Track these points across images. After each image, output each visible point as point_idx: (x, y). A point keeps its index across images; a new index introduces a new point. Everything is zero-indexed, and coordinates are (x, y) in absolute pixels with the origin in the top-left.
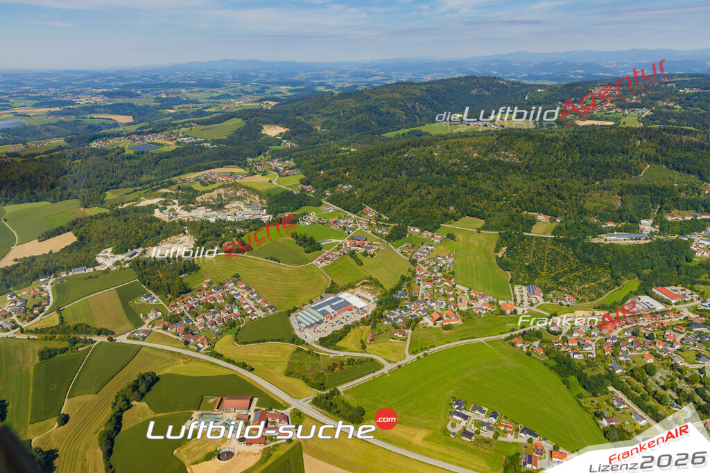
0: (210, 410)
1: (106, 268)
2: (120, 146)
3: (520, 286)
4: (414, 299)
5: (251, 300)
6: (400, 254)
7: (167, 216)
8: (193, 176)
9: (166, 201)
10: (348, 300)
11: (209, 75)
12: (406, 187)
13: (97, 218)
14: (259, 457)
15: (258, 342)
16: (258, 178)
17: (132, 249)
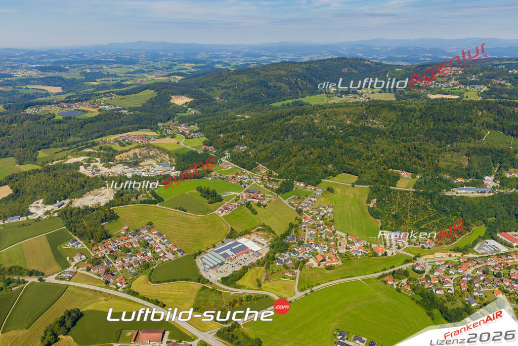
0: (127, 342)
1: (37, 217)
2: (50, 112)
4: (301, 243)
5: (163, 244)
6: (288, 205)
7: (90, 172)
8: (113, 137)
9: (90, 159)
10: (246, 244)
11: (126, 54)
12: (292, 148)
13: (30, 174)
15: (169, 281)
16: (168, 140)
17: (60, 200)
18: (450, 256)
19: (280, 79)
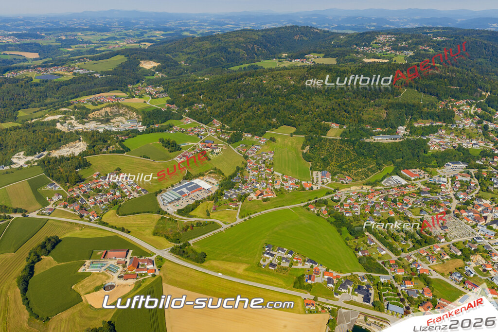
0: (98, 259)
1: (19, 166)
2: (28, 76)
3: (316, 172)
4: (245, 182)
5: (129, 186)
6: (237, 152)
7: (66, 128)
8: (86, 98)
9: (65, 117)
10: (198, 184)
11: (100, 21)
12: (243, 105)
13: (11, 130)
14: (132, 287)
15: (134, 214)
16: (136, 99)
17: (39, 152)
18: (362, 188)
19: (238, 45)
